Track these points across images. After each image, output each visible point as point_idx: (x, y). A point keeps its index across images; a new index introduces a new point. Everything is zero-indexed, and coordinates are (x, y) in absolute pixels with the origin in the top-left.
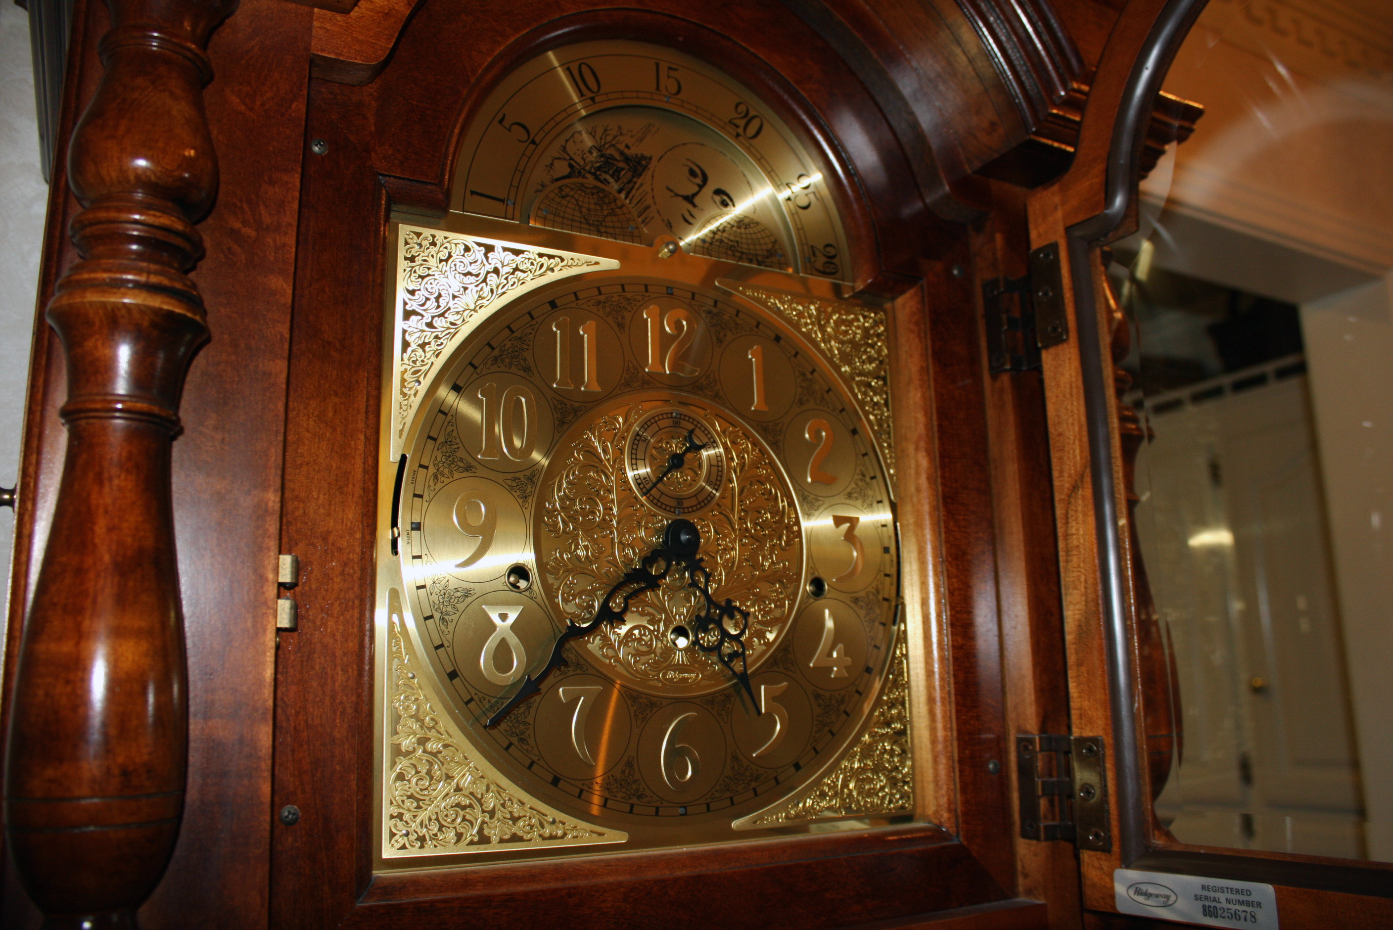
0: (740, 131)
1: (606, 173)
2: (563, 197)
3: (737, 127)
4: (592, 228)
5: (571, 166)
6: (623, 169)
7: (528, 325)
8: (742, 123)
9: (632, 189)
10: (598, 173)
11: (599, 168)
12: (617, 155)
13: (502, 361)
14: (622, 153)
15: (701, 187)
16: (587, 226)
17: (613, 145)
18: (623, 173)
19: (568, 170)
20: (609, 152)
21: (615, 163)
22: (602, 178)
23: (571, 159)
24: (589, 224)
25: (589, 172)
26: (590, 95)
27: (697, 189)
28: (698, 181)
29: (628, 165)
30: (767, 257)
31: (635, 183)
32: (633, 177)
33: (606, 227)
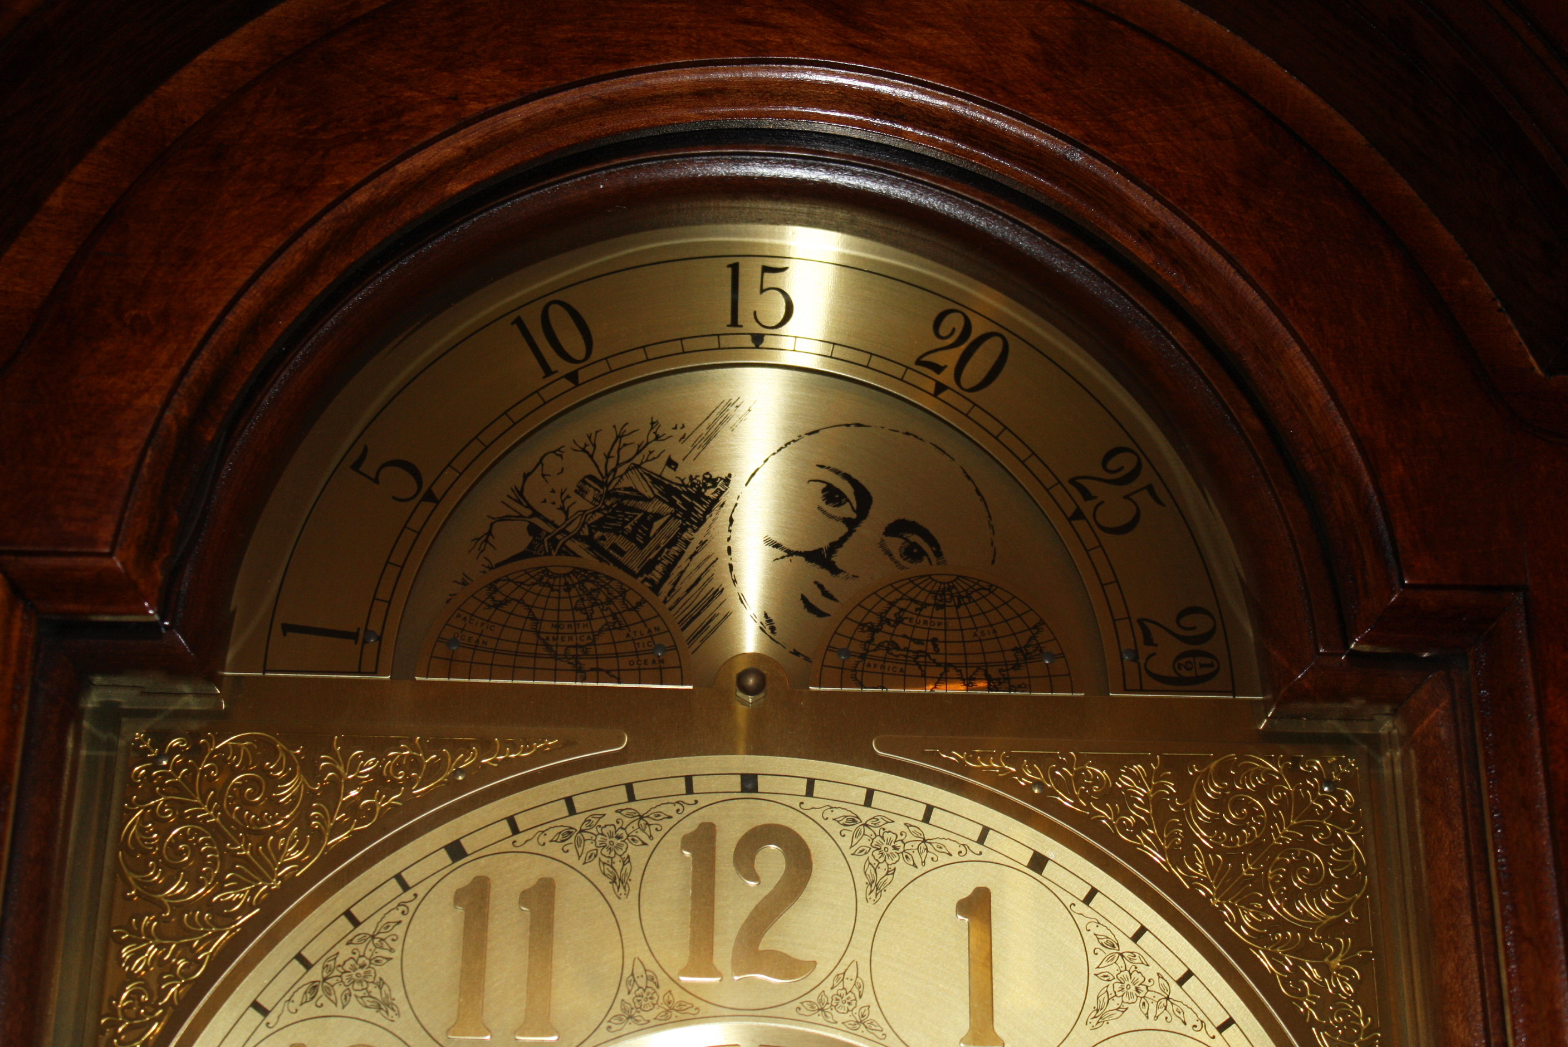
0: (947, 377)
1: (617, 531)
2: (498, 606)
3: (938, 369)
4: (561, 664)
5: (533, 530)
6: (657, 516)
7: (395, 904)
8: (950, 359)
9: (677, 559)
10: (598, 534)
11: (599, 525)
12: (644, 488)
13: (328, 992)
14: (657, 480)
15: (851, 524)
16: (550, 663)
17: (637, 467)
18: (657, 525)
19: (528, 539)
20: (626, 483)
21: (641, 505)
22: (606, 545)
23: (536, 514)
24: (556, 656)
25: (577, 537)
26: (565, 367)
27: (844, 529)
28: (846, 511)
29: (672, 504)
30: (1016, 666)
31: (687, 543)
32: (683, 529)
33: (597, 657)
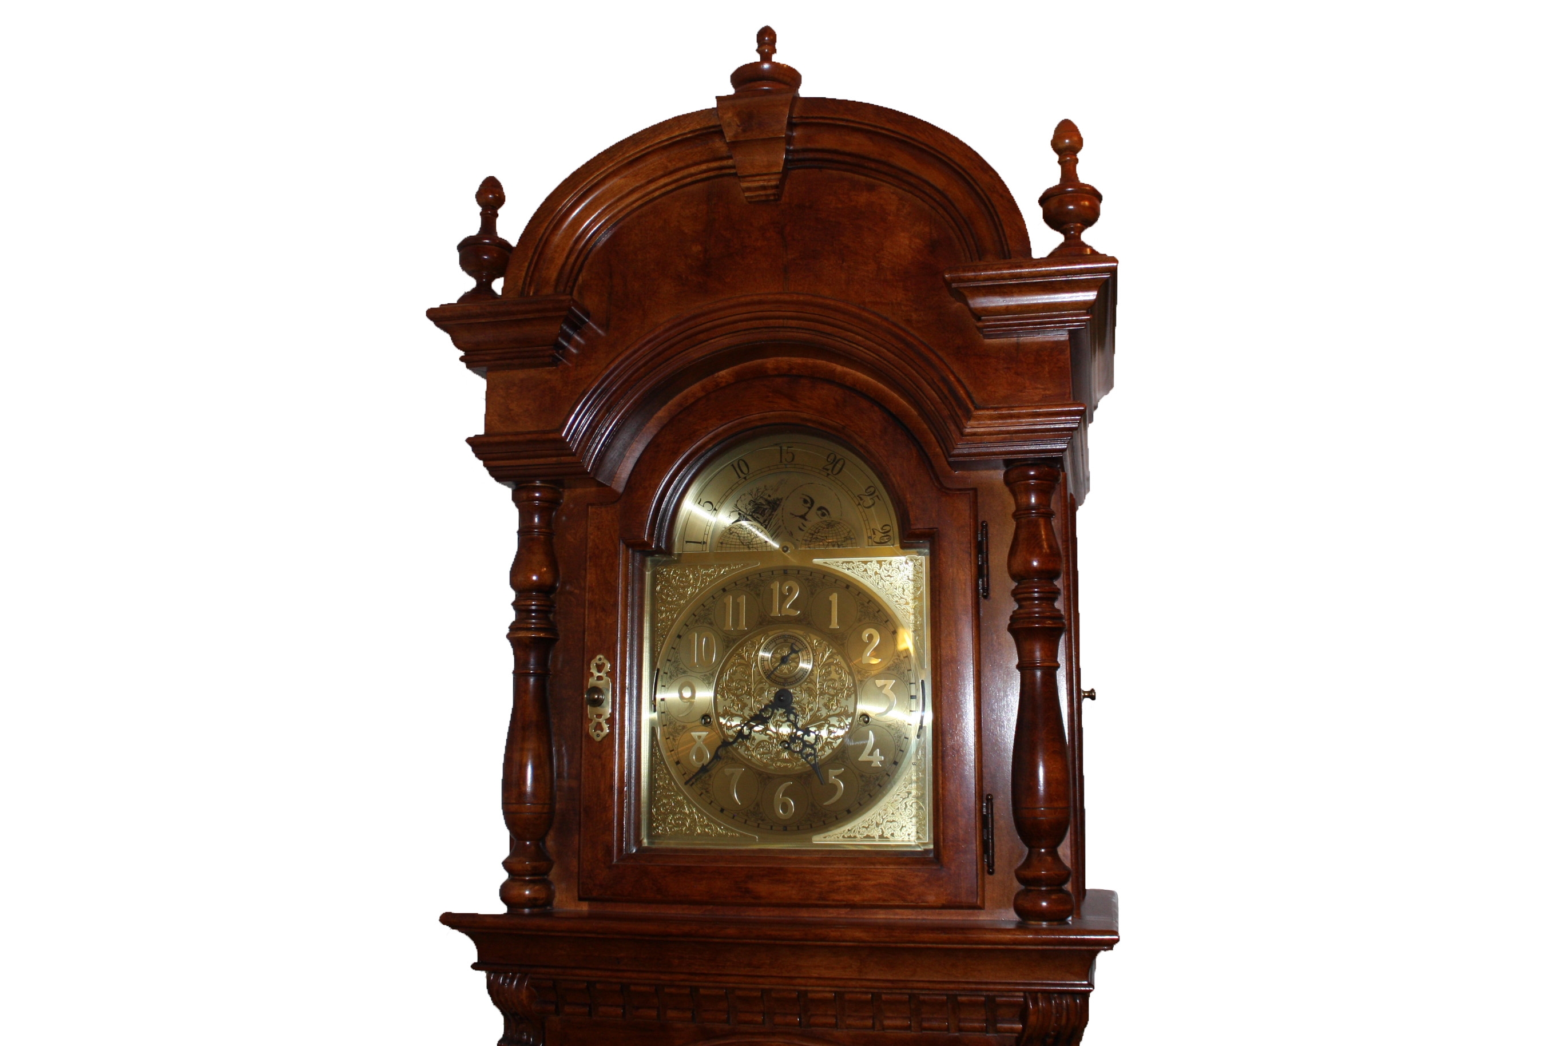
0: (830, 472)
1: (758, 513)
2: (731, 534)
3: (827, 470)
4: (745, 547)
5: (739, 514)
6: (766, 509)
7: (712, 602)
8: (830, 467)
9: (771, 519)
10: (754, 514)
11: (754, 512)
12: (763, 502)
13: (700, 621)
14: (766, 500)
15: (810, 508)
16: (742, 546)
17: (762, 497)
18: (766, 511)
19: (738, 516)
20: (759, 501)
21: (762, 506)
22: (755, 516)
23: (740, 510)
24: (744, 545)
25: (749, 515)
26: (744, 476)
27: (807, 510)
28: (809, 505)
29: (770, 506)
30: (844, 541)
31: (773, 515)
32: (772, 512)
33: (753, 544)
